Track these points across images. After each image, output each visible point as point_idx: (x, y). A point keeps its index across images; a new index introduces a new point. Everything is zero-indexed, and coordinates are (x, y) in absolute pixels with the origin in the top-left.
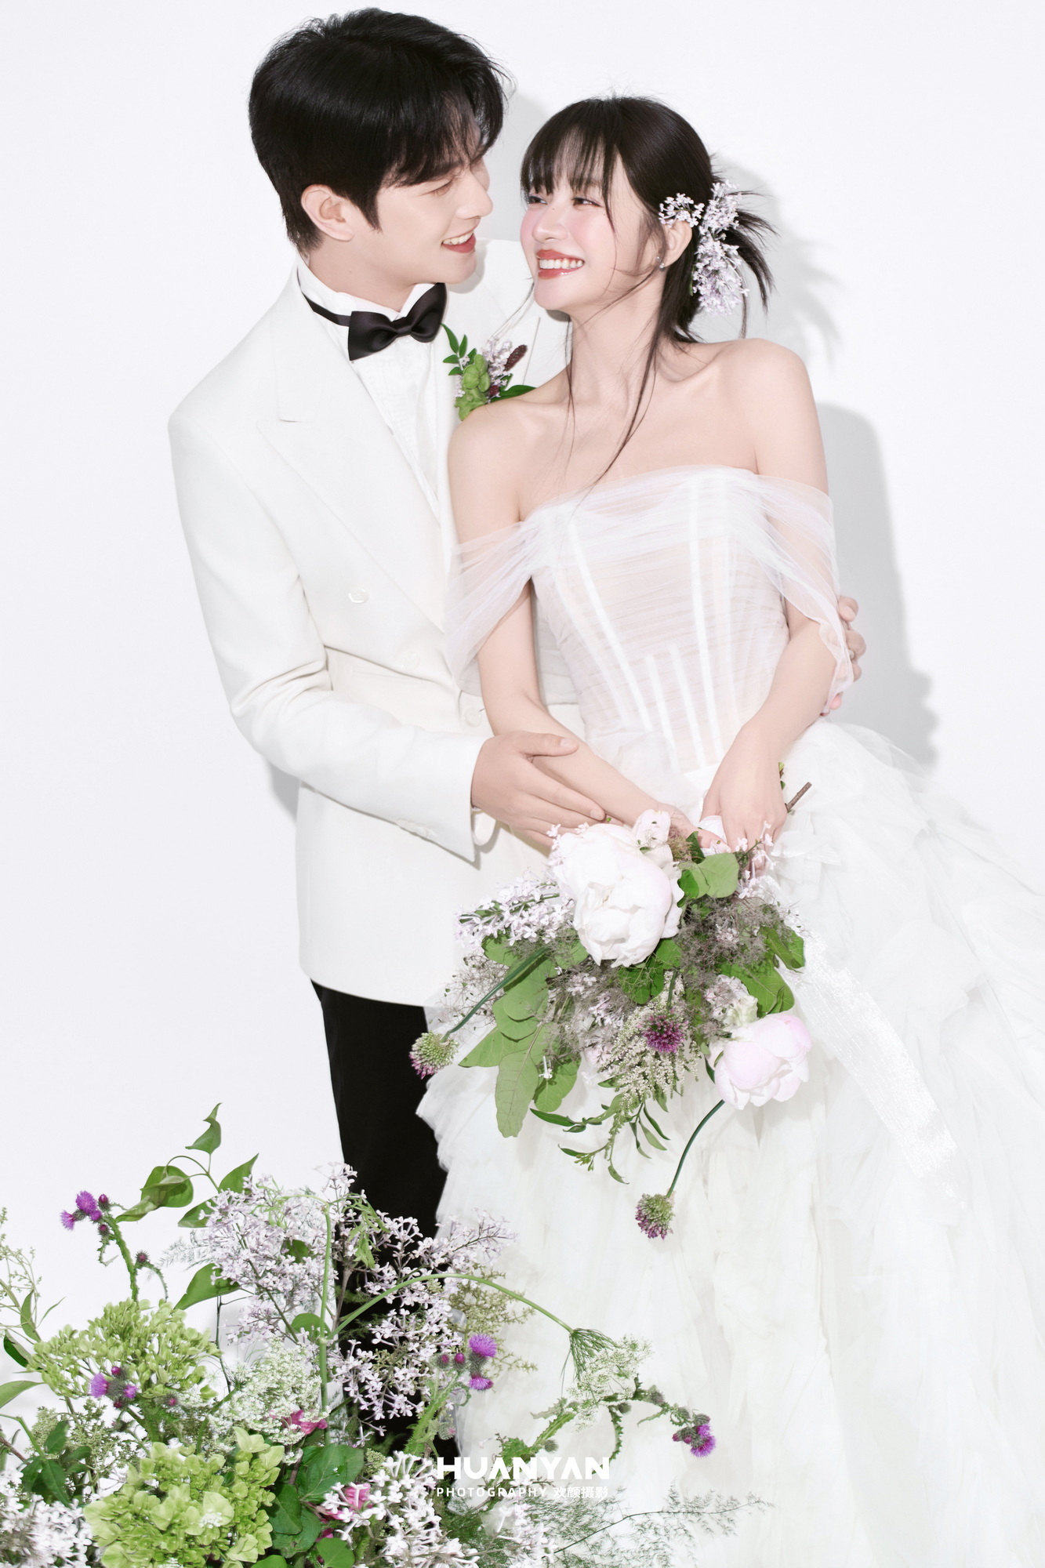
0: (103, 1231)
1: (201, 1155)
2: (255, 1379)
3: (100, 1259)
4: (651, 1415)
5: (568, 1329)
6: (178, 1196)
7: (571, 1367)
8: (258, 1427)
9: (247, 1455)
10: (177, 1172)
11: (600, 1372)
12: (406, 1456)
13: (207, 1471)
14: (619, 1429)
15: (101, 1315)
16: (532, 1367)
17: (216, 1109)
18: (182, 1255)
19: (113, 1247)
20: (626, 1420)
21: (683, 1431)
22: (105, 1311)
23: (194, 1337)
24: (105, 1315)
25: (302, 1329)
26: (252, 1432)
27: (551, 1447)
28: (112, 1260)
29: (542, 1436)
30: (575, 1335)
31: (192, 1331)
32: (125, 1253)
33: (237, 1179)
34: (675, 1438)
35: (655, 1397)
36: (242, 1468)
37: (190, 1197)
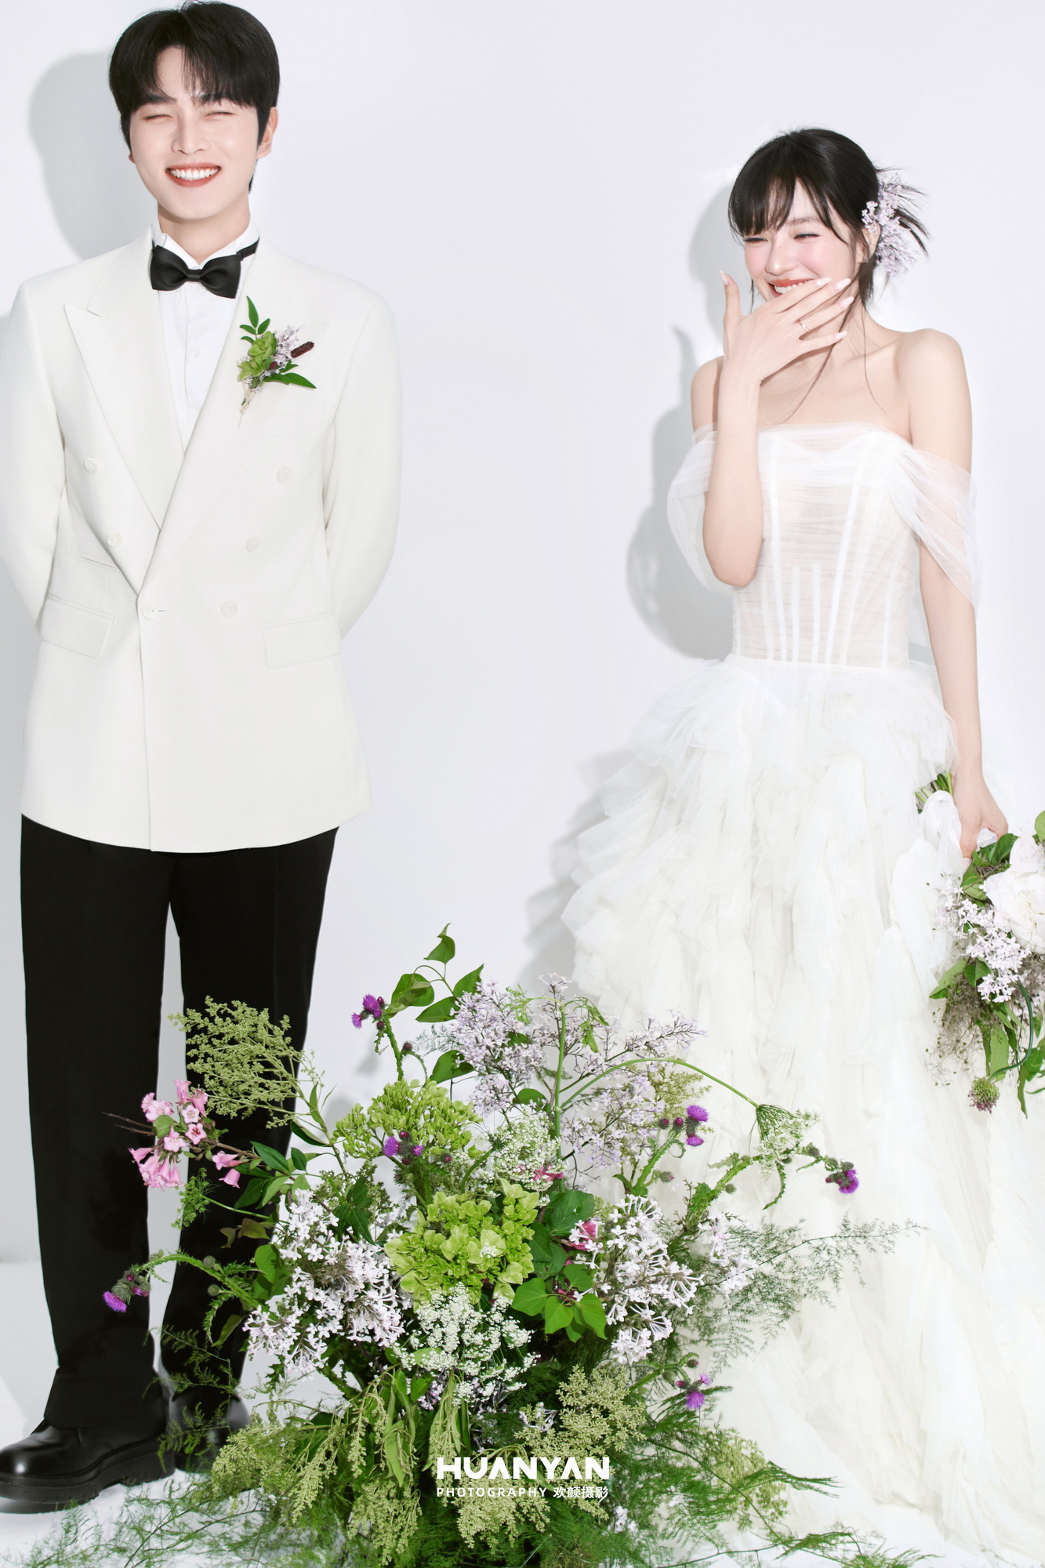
0: (380, 1027)
1: (438, 965)
2: (514, 1140)
3: (377, 1049)
4: (806, 1164)
5: (755, 1105)
6: (422, 997)
7: (757, 1133)
8: (518, 1178)
9: (511, 1200)
10: (420, 978)
11: (782, 1135)
12: (636, 1199)
13: (480, 1214)
14: (783, 1176)
15: (382, 1093)
16: (709, 1130)
17: (446, 928)
18: (426, 1044)
19: (385, 1040)
20: (787, 1168)
21: (835, 1175)
22: (385, 1090)
23: (461, 1108)
24: (386, 1093)
25: (531, 1101)
26: (512, 1182)
27: (730, 1189)
28: (384, 1049)
29: (721, 1181)
30: (760, 1109)
31: (459, 1103)
32: (393, 1044)
33: (471, 982)
34: (828, 1180)
35: (812, 1151)
36: (509, 1210)
37: (432, 997)
